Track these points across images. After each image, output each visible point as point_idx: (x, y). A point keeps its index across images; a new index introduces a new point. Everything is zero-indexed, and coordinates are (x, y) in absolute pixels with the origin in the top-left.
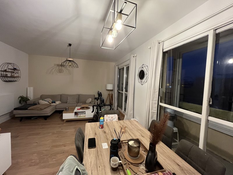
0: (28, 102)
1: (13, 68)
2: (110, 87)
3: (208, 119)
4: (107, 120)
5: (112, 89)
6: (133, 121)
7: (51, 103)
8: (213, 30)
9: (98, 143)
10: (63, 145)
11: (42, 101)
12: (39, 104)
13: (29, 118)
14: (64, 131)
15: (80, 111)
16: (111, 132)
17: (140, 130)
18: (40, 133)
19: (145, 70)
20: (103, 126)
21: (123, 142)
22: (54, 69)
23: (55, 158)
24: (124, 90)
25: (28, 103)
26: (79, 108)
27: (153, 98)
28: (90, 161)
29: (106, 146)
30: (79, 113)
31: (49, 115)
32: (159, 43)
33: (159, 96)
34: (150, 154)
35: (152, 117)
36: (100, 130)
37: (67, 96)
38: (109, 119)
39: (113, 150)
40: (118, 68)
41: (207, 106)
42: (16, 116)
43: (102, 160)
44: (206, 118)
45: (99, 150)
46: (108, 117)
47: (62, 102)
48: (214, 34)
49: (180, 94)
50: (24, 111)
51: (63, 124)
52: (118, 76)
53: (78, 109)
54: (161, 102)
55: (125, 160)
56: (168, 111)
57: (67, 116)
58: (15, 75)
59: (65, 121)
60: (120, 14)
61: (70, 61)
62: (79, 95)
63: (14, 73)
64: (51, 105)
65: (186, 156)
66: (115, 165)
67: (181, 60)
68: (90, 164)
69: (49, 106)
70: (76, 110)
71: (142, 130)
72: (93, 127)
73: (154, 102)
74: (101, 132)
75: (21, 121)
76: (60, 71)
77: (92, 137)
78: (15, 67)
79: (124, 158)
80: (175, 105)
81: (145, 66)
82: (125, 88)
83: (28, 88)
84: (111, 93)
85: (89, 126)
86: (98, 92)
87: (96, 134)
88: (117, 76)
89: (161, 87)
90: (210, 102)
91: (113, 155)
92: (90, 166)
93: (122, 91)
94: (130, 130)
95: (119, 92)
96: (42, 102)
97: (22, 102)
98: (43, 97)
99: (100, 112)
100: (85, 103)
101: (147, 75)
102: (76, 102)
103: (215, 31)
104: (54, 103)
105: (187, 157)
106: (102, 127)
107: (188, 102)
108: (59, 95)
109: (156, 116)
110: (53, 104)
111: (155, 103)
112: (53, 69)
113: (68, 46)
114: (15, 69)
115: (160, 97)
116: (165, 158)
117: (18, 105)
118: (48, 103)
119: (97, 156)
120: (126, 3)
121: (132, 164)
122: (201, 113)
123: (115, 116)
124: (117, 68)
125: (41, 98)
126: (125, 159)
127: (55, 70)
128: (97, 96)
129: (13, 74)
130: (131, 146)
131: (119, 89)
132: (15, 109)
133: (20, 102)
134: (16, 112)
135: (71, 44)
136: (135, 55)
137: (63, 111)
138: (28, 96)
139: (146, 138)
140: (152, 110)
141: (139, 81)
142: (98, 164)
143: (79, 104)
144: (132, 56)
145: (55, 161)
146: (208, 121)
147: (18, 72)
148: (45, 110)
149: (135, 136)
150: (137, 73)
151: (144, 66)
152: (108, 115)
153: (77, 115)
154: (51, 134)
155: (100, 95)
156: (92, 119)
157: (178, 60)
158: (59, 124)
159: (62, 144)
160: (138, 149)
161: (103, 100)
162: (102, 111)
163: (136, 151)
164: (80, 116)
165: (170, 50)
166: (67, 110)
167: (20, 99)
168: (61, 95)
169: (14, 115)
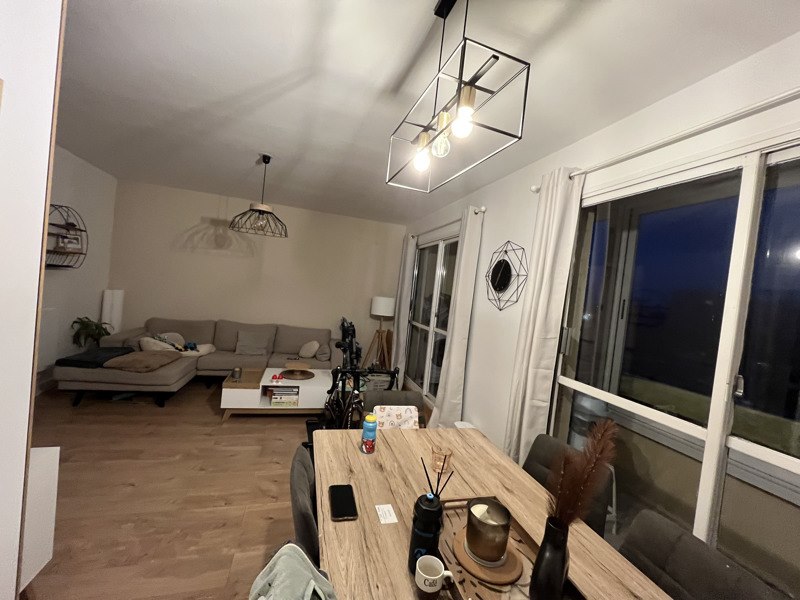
0: (104, 342)
1: (63, 223)
2: (384, 307)
3: (729, 446)
4: (383, 424)
5: (390, 314)
6: (472, 433)
7: (181, 350)
8: (758, 154)
9: (364, 504)
10: (222, 498)
11: (153, 340)
12: (141, 350)
13: (104, 397)
14: (224, 448)
15: (280, 384)
16: (400, 466)
17: (498, 466)
18: (142, 452)
19: (513, 259)
20: (373, 447)
21: (447, 504)
22: (201, 234)
23: (196, 544)
24: (433, 320)
25: (102, 345)
26: (278, 371)
27: (540, 358)
28: (343, 564)
29: (388, 516)
30: (275, 391)
31: (176, 390)
32: (570, 178)
33: (559, 352)
34: (547, 554)
35: (532, 424)
36: (364, 458)
37: (238, 328)
38: (390, 419)
39: (424, 531)
40: (417, 245)
41: (727, 403)
42: (62, 386)
43: (382, 565)
44: (721, 441)
45: (367, 528)
46: (385, 414)
47: (220, 349)
48: (760, 167)
49: (626, 349)
50: (90, 370)
51: (221, 423)
52: (416, 272)
53: (274, 377)
54: (564, 374)
55: (460, 568)
56: (586, 404)
57: (234, 398)
58: (69, 246)
59: (227, 415)
60: (469, 87)
61: (262, 212)
62: (277, 328)
63: (66, 240)
64: (181, 357)
65: (658, 569)
66: (433, 584)
67: (634, 234)
68: (343, 573)
69: (175, 358)
70: (266, 381)
71: (505, 468)
72: (340, 445)
73: (542, 371)
74: (368, 464)
75: (75, 403)
76: (220, 243)
77: (340, 480)
78: (71, 220)
79: (453, 560)
80: (606, 385)
81: (515, 247)
82: (437, 316)
83: (108, 293)
84: (385, 326)
85: (325, 441)
86: (344, 320)
87: (351, 471)
88: (411, 271)
89: (569, 325)
90: (735, 388)
91: (423, 551)
92: (344, 582)
93: (427, 323)
94: (463, 463)
95: (413, 328)
96: (152, 344)
97: (82, 341)
98: (153, 328)
99: (356, 392)
100: (296, 355)
101: (522, 279)
102: (264, 352)
103: (764, 157)
104: (192, 349)
105: (660, 571)
106: (370, 447)
107: (652, 378)
108: (209, 321)
109: (543, 420)
110: (190, 353)
111: (545, 377)
112: (197, 233)
113: (258, 162)
114: (70, 226)
115: (561, 356)
116: (589, 571)
117: (71, 351)
118: (173, 349)
119: (365, 549)
120: (497, 58)
121: (482, 582)
122: (703, 423)
123: (411, 413)
124: (412, 243)
125: (147, 331)
126: (459, 564)
127: (202, 238)
128: (337, 335)
129: (63, 242)
130: (480, 522)
131: (414, 318)
132: (61, 363)
133: (76, 339)
134: (61, 373)
135: (269, 158)
136: (483, 209)
137: (222, 378)
138: (105, 319)
139: (521, 495)
140: (532, 399)
141: (491, 297)
142: (370, 576)
143: (275, 359)
144: (472, 209)
145: (198, 552)
146: (726, 451)
147: (80, 236)
148: (162, 372)
149: (483, 486)
150: (486, 267)
151: (509, 248)
152: (388, 407)
153: (268, 398)
154: (178, 457)
155: (348, 331)
156: (319, 412)
157: (625, 235)
158: (206, 424)
159: (217, 494)
160: (502, 535)
161: (359, 350)
162: (361, 389)
163: (497, 540)
164: (278, 400)
165: (604, 205)
166: (237, 378)
167: (77, 326)
168: (216, 323)
169: (57, 382)
